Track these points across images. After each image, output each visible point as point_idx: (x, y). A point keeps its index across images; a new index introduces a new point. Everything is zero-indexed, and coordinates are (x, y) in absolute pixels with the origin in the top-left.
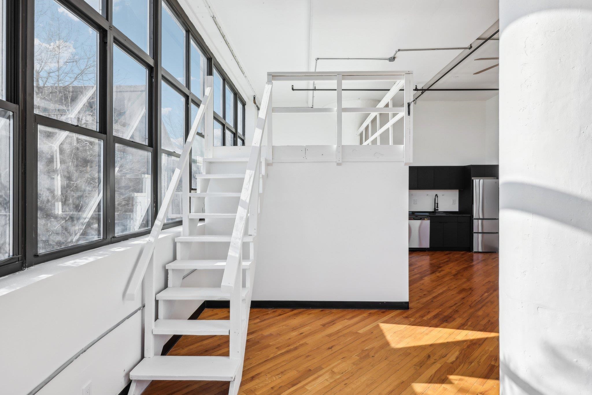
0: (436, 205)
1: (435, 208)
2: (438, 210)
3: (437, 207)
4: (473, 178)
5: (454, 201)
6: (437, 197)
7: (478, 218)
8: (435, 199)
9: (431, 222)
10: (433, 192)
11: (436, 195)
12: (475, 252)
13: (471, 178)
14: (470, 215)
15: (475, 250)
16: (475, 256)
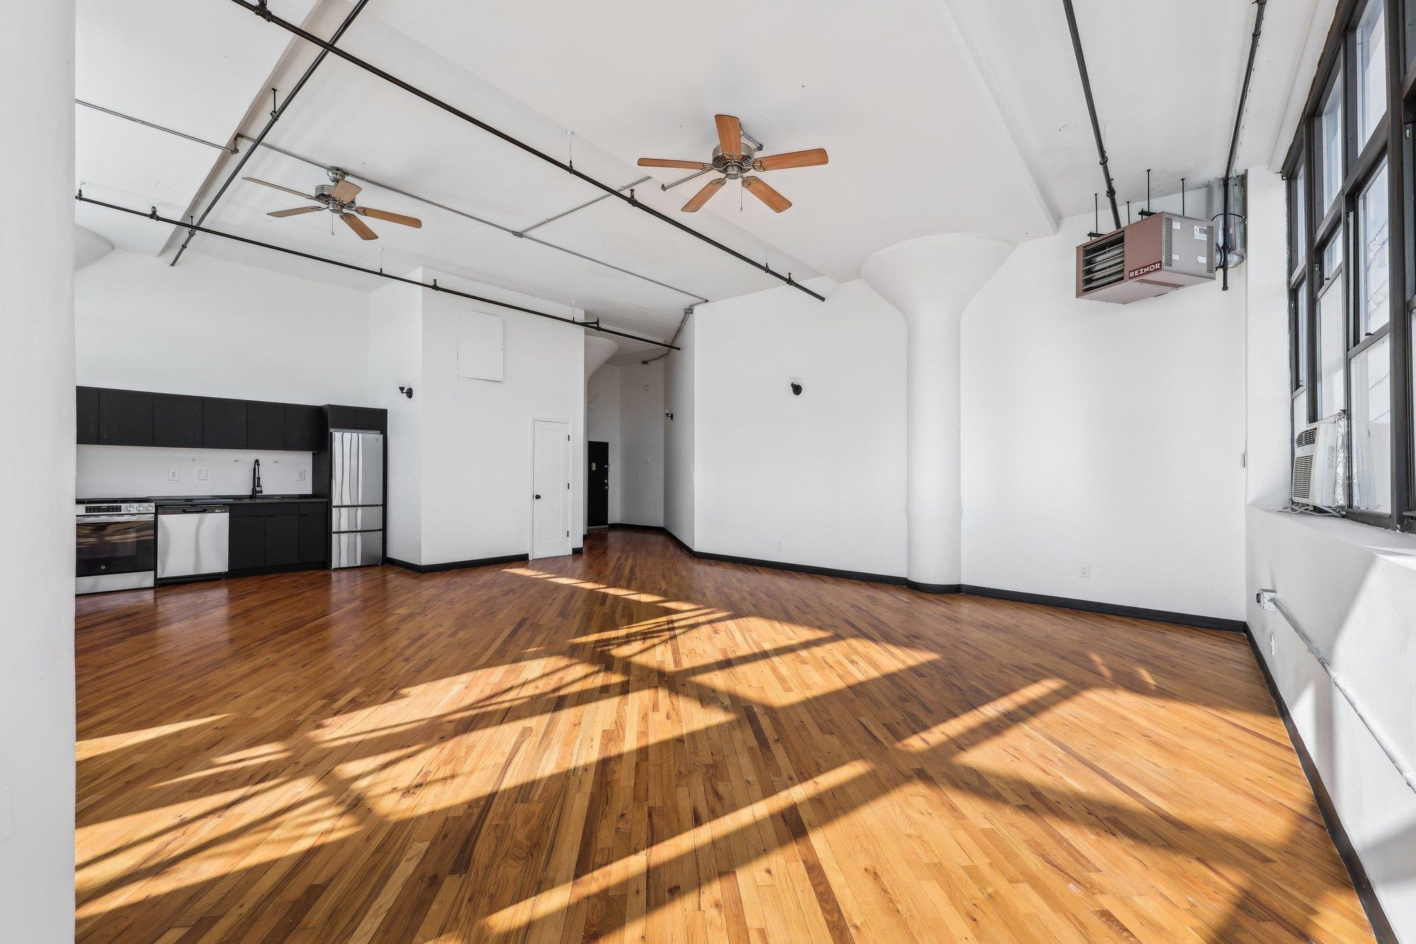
0: (256, 481)
1: (254, 489)
2: (261, 492)
3: (259, 485)
4: (331, 430)
5: (302, 475)
6: (258, 465)
7: (340, 504)
8: (255, 469)
9: (231, 517)
10: (249, 456)
11: (257, 461)
12: (335, 569)
13: (327, 430)
14: (326, 500)
15: (334, 565)
16: (334, 576)
